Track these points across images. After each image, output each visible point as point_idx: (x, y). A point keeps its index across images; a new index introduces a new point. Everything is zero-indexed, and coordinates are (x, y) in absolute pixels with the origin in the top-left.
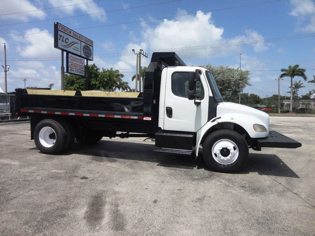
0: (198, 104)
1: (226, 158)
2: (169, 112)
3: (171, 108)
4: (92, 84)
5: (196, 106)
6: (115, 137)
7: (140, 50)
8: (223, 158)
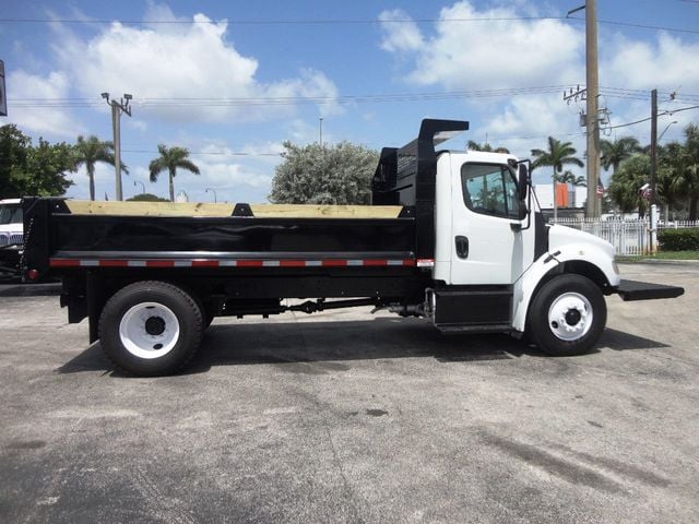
0: (516, 228)
1: (573, 329)
2: (462, 246)
3: (466, 239)
4: (15, 180)
5: (512, 233)
6: (277, 313)
7: (126, 96)
8: (569, 328)
